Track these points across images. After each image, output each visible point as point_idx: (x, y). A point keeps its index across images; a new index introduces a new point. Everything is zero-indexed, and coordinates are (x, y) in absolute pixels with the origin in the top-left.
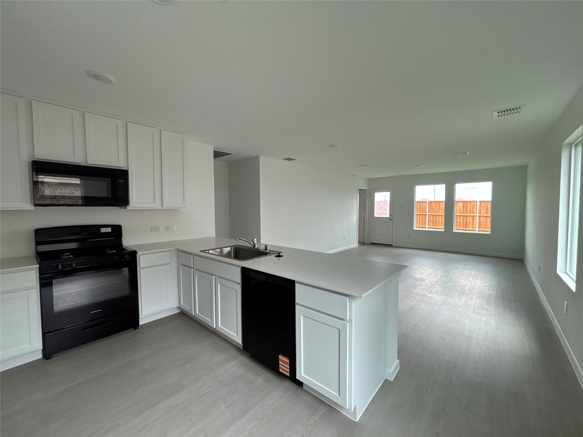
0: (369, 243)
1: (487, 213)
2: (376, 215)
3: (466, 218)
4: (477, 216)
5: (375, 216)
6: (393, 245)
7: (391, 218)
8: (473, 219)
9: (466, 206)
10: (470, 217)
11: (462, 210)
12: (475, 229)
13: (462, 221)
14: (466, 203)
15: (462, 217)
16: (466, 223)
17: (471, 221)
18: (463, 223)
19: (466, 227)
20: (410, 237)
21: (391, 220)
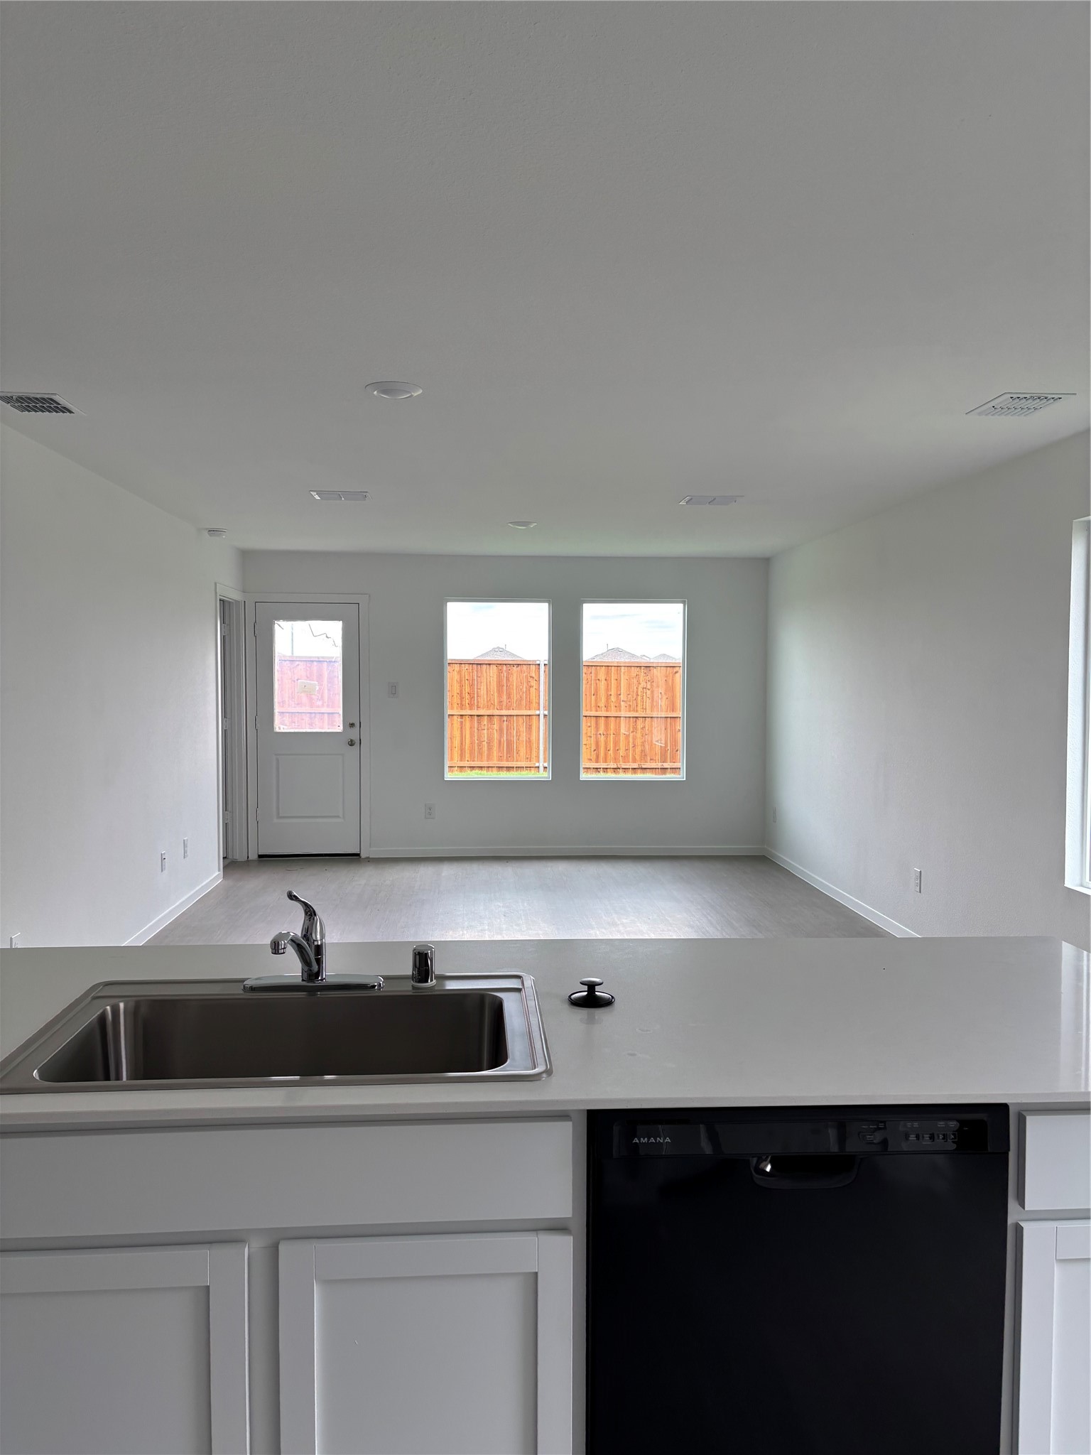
0: (253, 856)
1: (673, 708)
2: (282, 725)
3: (507, 726)
4: (542, 717)
5: (277, 730)
6: (363, 856)
7: (354, 734)
8: (529, 728)
9: (508, 679)
10: (520, 718)
11: (496, 694)
12: (537, 765)
13: (496, 736)
14: (508, 671)
15: (495, 719)
16: (509, 743)
17: (524, 737)
18: (500, 742)
19: (510, 755)
20: (429, 811)
21: (351, 743)
